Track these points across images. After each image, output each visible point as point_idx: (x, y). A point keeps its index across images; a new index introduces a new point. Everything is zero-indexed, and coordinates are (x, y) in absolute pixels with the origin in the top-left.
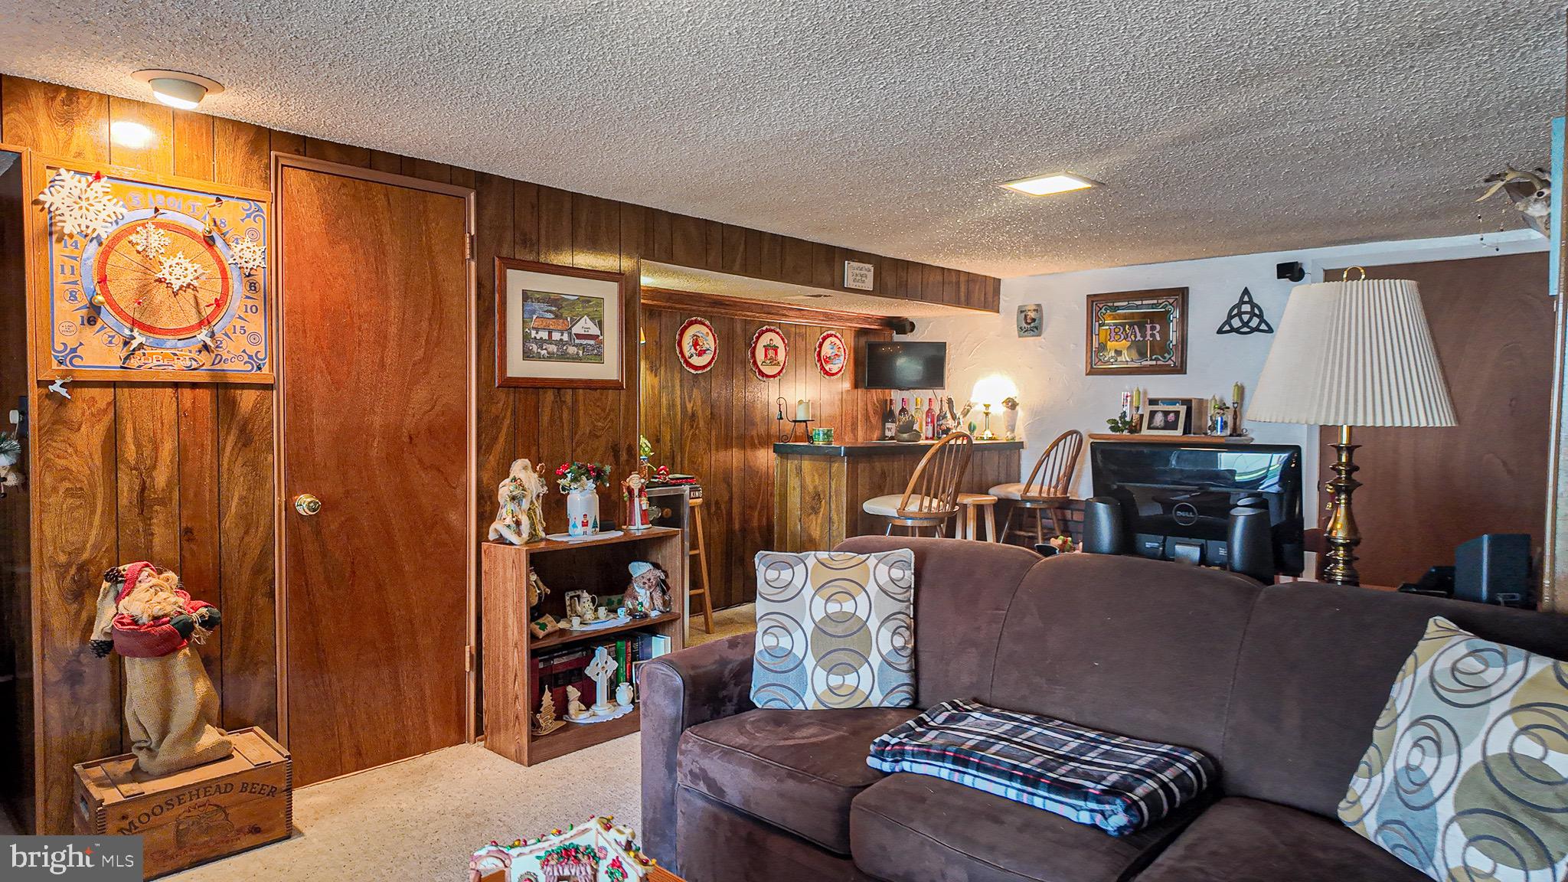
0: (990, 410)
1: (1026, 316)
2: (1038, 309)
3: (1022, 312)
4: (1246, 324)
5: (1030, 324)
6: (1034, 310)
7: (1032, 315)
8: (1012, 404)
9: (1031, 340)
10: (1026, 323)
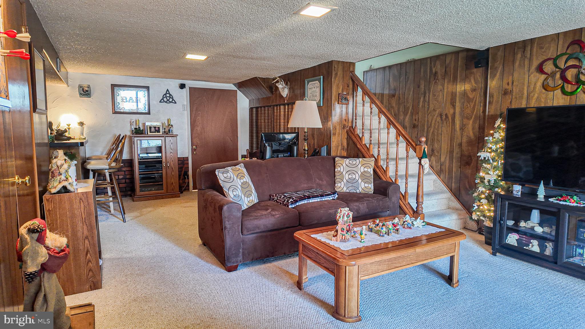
0: (70, 126)
1: (83, 89)
2: (89, 87)
3: (81, 87)
4: (168, 100)
5: (85, 92)
6: (87, 87)
7: (87, 89)
8: (81, 124)
9: (86, 99)
10: (83, 92)
